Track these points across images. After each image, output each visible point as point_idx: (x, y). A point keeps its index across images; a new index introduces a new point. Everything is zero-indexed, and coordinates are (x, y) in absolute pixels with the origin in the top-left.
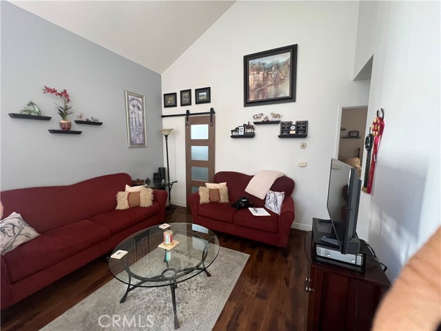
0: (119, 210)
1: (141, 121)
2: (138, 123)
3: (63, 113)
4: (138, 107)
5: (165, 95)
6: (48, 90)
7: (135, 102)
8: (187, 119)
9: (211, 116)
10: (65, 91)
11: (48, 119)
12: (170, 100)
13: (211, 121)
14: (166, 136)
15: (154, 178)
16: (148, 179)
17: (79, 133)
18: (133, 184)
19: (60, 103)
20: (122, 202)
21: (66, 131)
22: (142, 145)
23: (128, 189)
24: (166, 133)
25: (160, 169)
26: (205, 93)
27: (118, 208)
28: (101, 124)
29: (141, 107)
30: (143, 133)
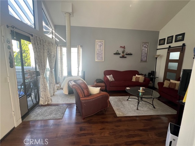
0: (133, 81)
1: (146, 52)
2: (145, 53)
3: (123, 53)
4: (146, 47)
5: (160, 40)
6: (121, 47)
7: (145, 46)
8: (168, 50)
9: (182, 48)
10: (124, 46)
11: (120, 54)
12: (162, 42)
13: (182, 50)
14: (156, 58)
15: (148, 75)
16: (145, 74)
17: (126, 57)
18: (139, 74)
19: (123, 49)
20: (134, 79)
21: (123, 57)
22: (146, 61)
23: (137, 76)
24: (156, 57)
25: (152, 71)
26: (181, 36)
27: (132, 80)
28: (132, 54)
29: (147, 47)
30: (147, 57)
